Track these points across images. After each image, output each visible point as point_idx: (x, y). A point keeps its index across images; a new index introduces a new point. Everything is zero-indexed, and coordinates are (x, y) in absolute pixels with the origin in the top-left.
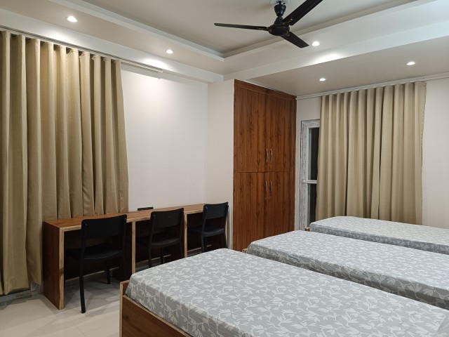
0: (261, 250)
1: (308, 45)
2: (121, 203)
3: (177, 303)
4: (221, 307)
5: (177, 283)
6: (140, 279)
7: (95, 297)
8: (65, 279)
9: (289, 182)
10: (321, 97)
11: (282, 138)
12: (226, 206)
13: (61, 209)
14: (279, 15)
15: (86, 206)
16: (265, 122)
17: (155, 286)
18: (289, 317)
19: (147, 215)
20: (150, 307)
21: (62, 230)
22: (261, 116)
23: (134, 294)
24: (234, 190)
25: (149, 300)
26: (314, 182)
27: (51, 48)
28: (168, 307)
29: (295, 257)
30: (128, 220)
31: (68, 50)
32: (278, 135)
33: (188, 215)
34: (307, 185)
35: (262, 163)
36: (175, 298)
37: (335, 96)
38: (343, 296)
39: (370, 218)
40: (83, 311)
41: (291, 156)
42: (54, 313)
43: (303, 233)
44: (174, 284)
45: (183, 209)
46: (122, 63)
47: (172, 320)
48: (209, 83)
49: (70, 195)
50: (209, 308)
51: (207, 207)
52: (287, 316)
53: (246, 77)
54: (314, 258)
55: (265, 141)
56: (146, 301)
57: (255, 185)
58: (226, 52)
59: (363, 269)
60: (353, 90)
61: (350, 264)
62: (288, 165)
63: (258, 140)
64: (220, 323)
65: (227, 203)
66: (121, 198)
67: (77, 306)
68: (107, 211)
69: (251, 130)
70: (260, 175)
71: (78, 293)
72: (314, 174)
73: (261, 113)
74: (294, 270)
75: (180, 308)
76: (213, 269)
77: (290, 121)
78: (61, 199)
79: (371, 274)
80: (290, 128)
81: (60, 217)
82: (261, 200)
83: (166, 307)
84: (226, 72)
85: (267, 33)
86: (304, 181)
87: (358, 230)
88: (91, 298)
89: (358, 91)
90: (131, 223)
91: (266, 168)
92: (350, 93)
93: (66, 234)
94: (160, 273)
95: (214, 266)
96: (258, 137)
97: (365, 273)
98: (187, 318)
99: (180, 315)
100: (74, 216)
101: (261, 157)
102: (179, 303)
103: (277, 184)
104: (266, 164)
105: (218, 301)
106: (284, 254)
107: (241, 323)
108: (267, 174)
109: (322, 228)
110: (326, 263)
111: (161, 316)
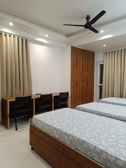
0: (81, 109)
1: (99, 32)
2: (29, 92)
3: (49, 125)
4: (65, 127)
5: (50, 119)
6: (36, 118)
7: (20, 125)
8: (10, 119)
9: (92, 85)
10: (104, 52)
11: (89, 68)
12: (68, 93)
13: (8, 94)
14: (88, 20)
15: (17, 93)
16: (83, 62)
17: (42, 120)
18: (90, 130)
19: (39, 96)
20: (40, 127)
21: (9, 101)
22: (81, 60)
23: (34, 123)
24: (71, 87)
25: (39, 125)
26: (101, 85)
27: (4, 35)
28: (46, 127)
29: (93, 111)
30: (32, 98)
31: (10, 36)
32: (88, 67)
33: (54, 97)
34: (98, 86)
35: (82, 77)
36: (49, 124)
37: (110, 52)
38: (110, 124)
39: (122, 98)
40: (16, 130)
41: (92, 75)
42: (6, 131)
43: (96, 103)
44: (48, 119)
45: (52, 94)
46: (29, 40)
47: (48, 131)
48: (62, 48)
49: (11, 89)
50: (61, 127)
51: (61, 94)
52: (89, 130)
53: (76, 45)
54: (100, 111)
55: (83, 69)
56: (38, 125)
57: (79, 86)
58: (68, 36)
59: (118, 115)
60: (116, 50)
61: (114, 114)
62: (91, 78)
63: (80, 69)
64: (65, 132)
65: (68, 92)
66: (29, 90)
67: (14, 128)
68: (24, 95)
69: (77, 65)
70: (81, 82)
71: (14, 124)
72: (101, 82)
73: (81, 59)
74: (93, 115)
75: (50, 127)
76: (63, 114)
77: (92, 62)
78: (8, 90)
79: (121, 117)
80: (92, 64)
81: (8, 97)
82: (81, 91)
83: (45, 127)
84: (68, 43)
85: (83, 27)
86: (97, 84)
87: (117, 102)
88: (19, 126)
89: (118, 50)
90: (33, 99)
91: (83, 80)
92: (115, 51)
93: (10, 102)
94: (43, 116)
95: (63, 113)
96: (80, 68)
97: (119, 117)
98: (53, 130)
99: (50, 129)
100: (13, 96)
101: (81, 75)
102: (50, 125)
103: (87, 85)
104: (83, 78)
105: (64, 125)
106: (89, 110)
107: (72, 132)
108: (83, 82)
109: (104, 101)
110: (105, 113)
111: (44, 130)
